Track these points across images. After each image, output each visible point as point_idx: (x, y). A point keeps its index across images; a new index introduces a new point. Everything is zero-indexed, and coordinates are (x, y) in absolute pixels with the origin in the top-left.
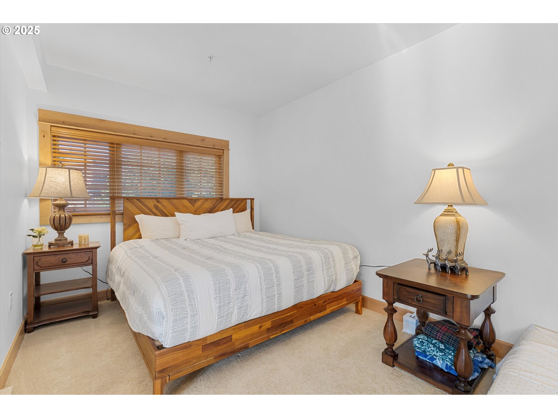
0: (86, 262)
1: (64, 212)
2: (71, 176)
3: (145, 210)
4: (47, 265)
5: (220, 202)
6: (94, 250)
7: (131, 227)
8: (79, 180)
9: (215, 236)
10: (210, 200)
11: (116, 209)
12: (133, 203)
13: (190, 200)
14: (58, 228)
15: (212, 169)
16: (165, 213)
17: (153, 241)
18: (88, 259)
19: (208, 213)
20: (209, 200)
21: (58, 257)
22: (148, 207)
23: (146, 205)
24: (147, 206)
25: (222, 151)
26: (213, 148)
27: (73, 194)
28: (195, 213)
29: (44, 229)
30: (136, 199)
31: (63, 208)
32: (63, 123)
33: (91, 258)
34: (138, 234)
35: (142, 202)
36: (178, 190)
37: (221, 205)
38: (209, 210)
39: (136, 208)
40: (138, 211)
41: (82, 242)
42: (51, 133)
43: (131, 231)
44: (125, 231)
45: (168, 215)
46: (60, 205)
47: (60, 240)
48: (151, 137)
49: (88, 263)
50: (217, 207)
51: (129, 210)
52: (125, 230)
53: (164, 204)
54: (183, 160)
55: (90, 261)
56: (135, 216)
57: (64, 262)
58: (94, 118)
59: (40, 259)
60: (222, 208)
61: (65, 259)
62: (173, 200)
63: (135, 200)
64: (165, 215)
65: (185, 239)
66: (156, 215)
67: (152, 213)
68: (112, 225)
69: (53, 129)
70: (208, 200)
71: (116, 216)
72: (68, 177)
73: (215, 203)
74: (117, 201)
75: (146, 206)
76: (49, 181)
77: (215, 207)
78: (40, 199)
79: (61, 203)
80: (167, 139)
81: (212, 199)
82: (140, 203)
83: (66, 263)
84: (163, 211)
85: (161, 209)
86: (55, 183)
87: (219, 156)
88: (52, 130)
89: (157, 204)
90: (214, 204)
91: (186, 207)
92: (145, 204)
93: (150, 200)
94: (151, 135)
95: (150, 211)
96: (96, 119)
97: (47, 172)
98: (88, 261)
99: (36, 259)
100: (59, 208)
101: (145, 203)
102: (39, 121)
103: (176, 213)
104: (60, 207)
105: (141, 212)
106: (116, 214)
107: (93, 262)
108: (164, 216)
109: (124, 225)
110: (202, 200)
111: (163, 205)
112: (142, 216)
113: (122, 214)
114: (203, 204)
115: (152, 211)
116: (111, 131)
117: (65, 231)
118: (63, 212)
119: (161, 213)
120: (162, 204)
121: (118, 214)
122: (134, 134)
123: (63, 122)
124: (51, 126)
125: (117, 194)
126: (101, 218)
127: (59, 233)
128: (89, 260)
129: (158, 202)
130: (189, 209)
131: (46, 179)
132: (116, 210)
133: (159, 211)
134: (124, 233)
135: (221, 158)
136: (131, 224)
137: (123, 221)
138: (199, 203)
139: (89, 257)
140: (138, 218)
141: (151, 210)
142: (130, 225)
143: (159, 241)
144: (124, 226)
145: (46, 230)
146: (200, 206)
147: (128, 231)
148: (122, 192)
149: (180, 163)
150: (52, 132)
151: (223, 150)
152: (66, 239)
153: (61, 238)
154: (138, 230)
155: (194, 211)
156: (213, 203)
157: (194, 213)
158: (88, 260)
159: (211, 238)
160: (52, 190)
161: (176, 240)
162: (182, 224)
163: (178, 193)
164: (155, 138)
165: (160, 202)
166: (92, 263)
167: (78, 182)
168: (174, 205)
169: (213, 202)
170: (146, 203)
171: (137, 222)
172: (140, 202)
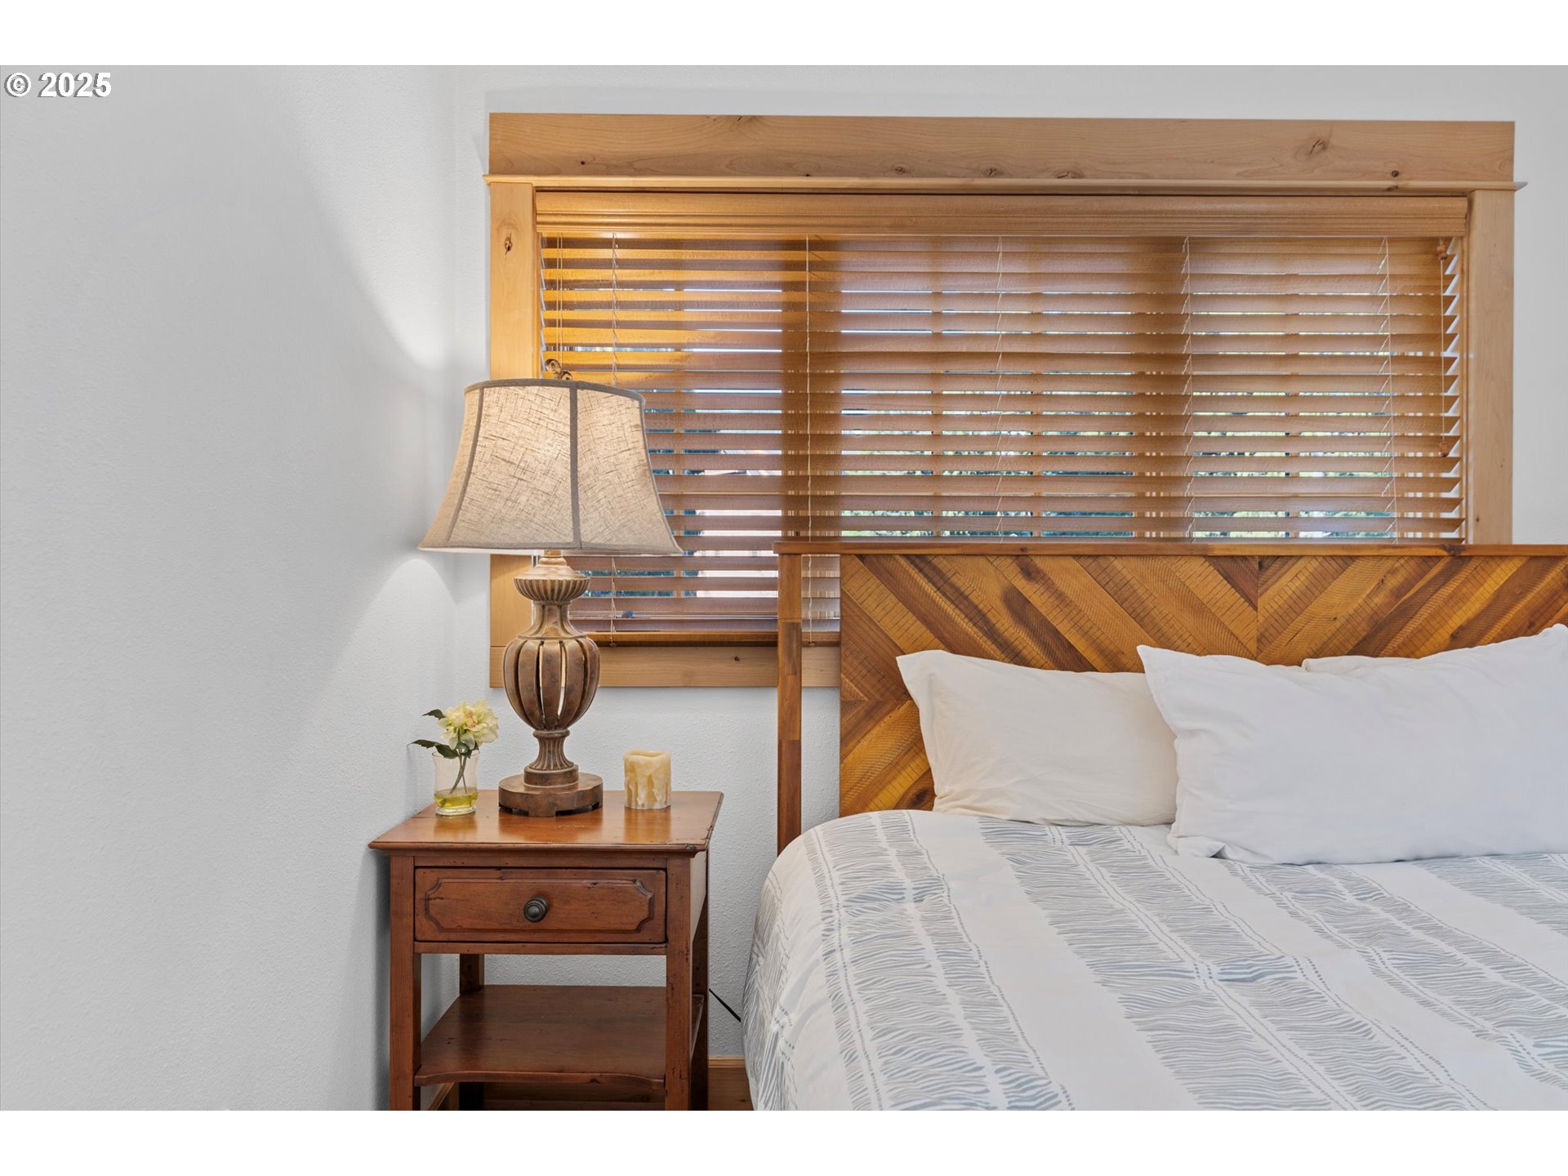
0: (638, 930)
1: (563, 626)
2: (579, 426)
3: (952, 621)
4: (466, 924)
5: (1447, 575)
6: (674, 864)
7: (877, 722)
8: (623, 446)
9: (1453, 850)
10: (1371, 563)
11: (808, 613)
12: (888, 579)
13: (1225, 564)
14: (532, 714)
15: (1377, 340)
16: (1071, 646)
17: (1001, 833)
18: (644, 914)
19: (1353, 652)
20: (1360, 562)
21: (513, 881)
22: (971, 603)
23: (962, 594)
24: (966, 598)
25: (1462, 204)
26: (1391, 193)
27: (583, 527)
28: (1260, 650)
29: (479, 716)
30: (907, 556)
31: (560, 607)
32: (584, 166)
33: (659, 908)
34: (913, 765)
35: (938, 572)
36: (1141, 497)
37: (1455, 600)
38: (1363, 629)
39: (906, 610)
40: (918, 629)
41: (637, 795)
42: (534, 228)
43: (878, 744)
44: (851, 745)
45: (1090, 655)
46: (542, 591)
47: (542, 779)
48: (993, 172)
49: (644, 936)
50: (1425, 612)
51: (871, 620)
52: (848, 738)
53: (1061, 584)
54: (1180, 299)
55: (655, 929)
56: (901, 660)
57: (535, 916)
58: (708, 114)
59: (438, 885)
60: (1457, 620)
61: (540, 895)
62: (1118, 564)
63: (903, 561)
64: (1069, 659)
65: (1216, 846)
66: (1016, 657)
67: (995, 641)
68: (786, 703)
69: (546, 203)
70: (1353, 558)
71: (805, 652)
72: (568, 430)
73: (1408, 585)
74: (814, 567)
75: (959, 598)
76: (487, 457)
77: (1405, 612)
78: (493, 557)
79: (553, 577)
80: (1081, 176)
81: (1382, 554)
82: (930, 580)
83: (544, 924)
84: (1057, 634)
85: (1044, 622)
86: (512, 470)
87: (1434, 241)
88: (538, 208)
89: (1021, 584)
90: (1398, 593)
91: (1199, 608)
92: (953, 586)
93: (981, 561)
94: (993, 166)
95: (981, 629)
96: (717, 119)
97: (484, 413)
98: (647, 925)
99: (427, 878)
100: (543, 607)
101: (954, 580)
102: (493, 172)
103: (1143, 650)
104: (543, 599)
105: (931, 636)
106: (808, 645)
107: (671, 935)
108: (1062, 667)
109: (846, 706)
110: (1315, 563)
111: (1060, 597)
112: (939, 658)
113: (835, 643)
114: (1318, 585)
115: (992, 633)
116: (788, 169)
117: (569, 729)
118: (559, 628)
119: (1045, 646)
120: (1049, 586)
121: (817, 644)
122: (901, 171)
123: (583, 163)
124: (540, 190)
125: (814, 528)
126: (737, 659)
127: (542, 740)
128: (650, 918)
129: (1030, 573)
130: (1222, 624)
131: (478, 449)
132: (806, 621)
133: (1034, 634)
134: (843, 757)
135: (1447, 260)
136: (878, 703)
137: (839, 686)
138: (1285, 586)
139: (651, 902)
140: (915, 668)
141: (987, 622)
142: (873, 713)
143: (1034, 838)
144: (843, 712)
145: (488, 721)
146: (1297, 605)
147: (864, 743)
148: (839, 517)
149: (1159, 320)
150: (540, 219)
151: (1466, 194)
152: (571, 775)
153: (549, 767)
154: (916, 745)
155: (1254, 633)
156: (1393, 582)
157: (1253, 646)
158: (643, 922)
159: (1417, 859)
160: (497, 506)
161: (1144, 841)
162: (1192, 733)
163: (1141, 517)
164: (1011, 176)
165: (1038, 571)
166: (666, 940)
167: (612, 460)
168: (1121, 594)
169: (1393, 572)
170: (959, 581)
171: (906, 694)
172: (926, 576)
